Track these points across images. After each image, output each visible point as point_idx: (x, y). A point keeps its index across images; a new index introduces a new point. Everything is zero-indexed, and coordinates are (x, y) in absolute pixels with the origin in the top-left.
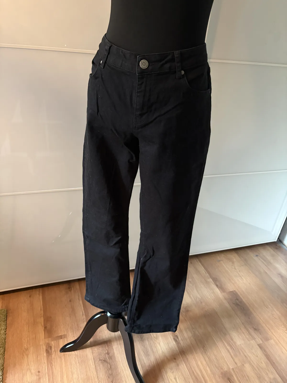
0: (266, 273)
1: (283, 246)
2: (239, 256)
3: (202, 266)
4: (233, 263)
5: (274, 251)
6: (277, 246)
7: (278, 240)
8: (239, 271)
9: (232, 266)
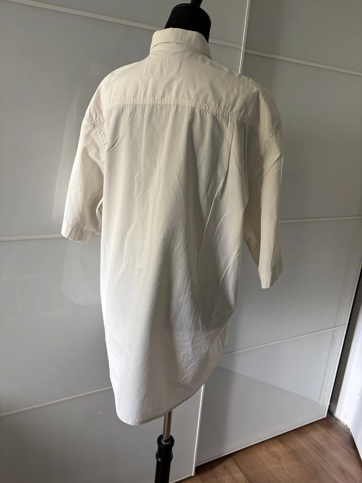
0: (323, 468)
1: (337, 421)
2: (284, 447)
3: (240, 472)
4: (279, 459)
5: (327, 432)
6: (329, 422)
7: (329, 413)
8: (289, 471)
9: (279, 464)
